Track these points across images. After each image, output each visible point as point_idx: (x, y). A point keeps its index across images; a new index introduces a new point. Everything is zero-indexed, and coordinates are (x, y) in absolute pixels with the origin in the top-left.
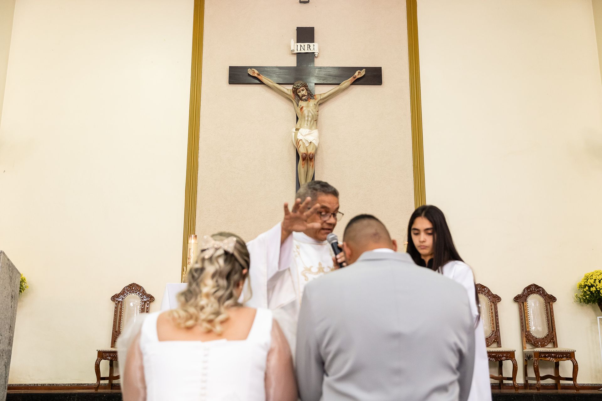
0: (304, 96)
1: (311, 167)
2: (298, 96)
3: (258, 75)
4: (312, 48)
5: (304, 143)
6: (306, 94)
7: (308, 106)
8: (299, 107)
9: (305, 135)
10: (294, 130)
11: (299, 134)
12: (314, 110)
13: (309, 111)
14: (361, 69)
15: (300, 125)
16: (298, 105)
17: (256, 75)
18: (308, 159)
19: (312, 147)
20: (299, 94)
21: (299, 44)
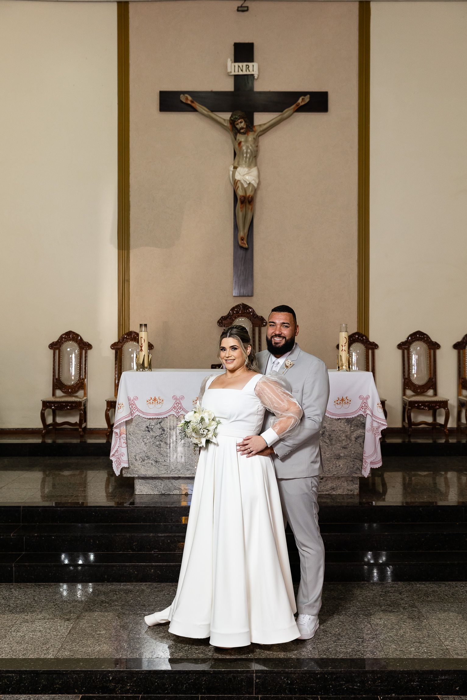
0: (242, 128)
1: (250, 211)
2: (236, 128)
3: (192, 102)
4: (251, 68)
5: (242, 184)
6: (245, 127)
7: (246, 141)
8: (237, 142)
9: (244, 175)
10: (232, 168)
11: (237, 173)
12: (253, 146)
13: (247, 148)
14: (304, 94)
15: (238, 162)
16: (236, 139)
17: (189, 102)
18: (246, 202)
19: (251, 188)
20: (237, 126)
21: (237, 64)
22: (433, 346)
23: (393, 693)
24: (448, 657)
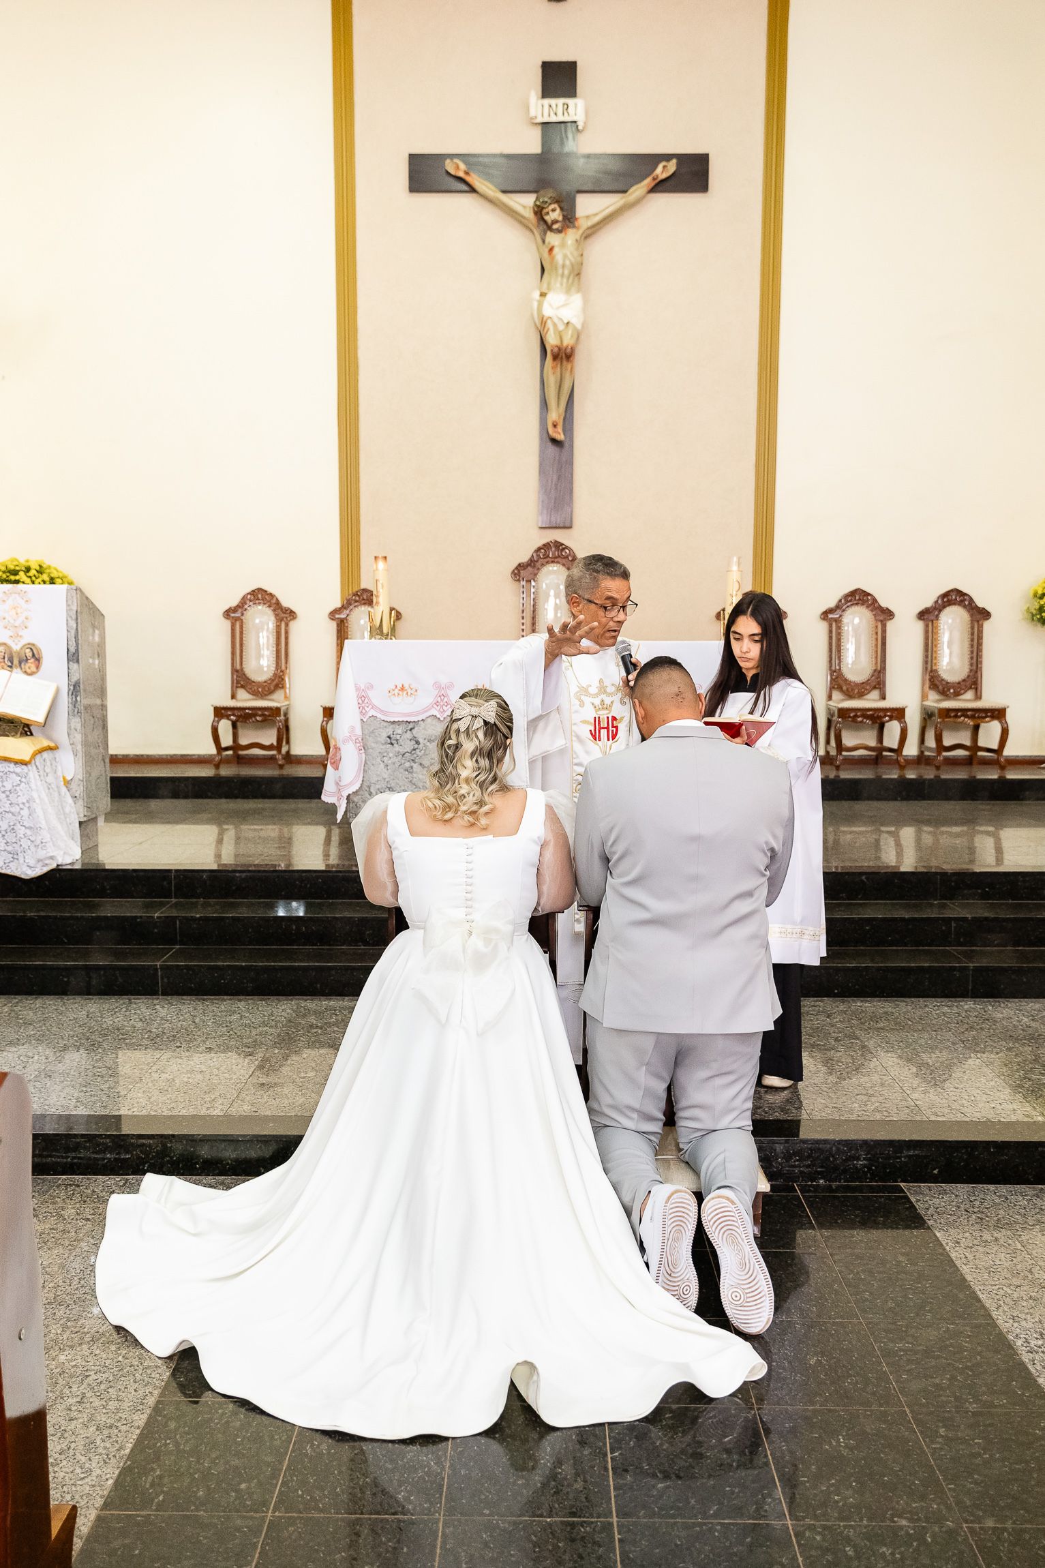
0: (555, 222)
1: (568, 372)
2: (545, 222)
3: (467, 173)
4: (571, 110)
5: (555, 325)
6: (560, 218)
7: (563, 245)
8: (547, 246)
9: (558, 308)
10: (536, 295)
11: (546, 305)
12: (576, 252)
13: (565, 256)
14: (667, 157)
15: (549, 284)
16: (544, 242)
17: (461, 174)
18: (562, 358)
19: (570, 332)
20: (547, 218)
21: (547, 101)
22: (884, 615)
23: (821, 1178)
24: (918, 1118)
